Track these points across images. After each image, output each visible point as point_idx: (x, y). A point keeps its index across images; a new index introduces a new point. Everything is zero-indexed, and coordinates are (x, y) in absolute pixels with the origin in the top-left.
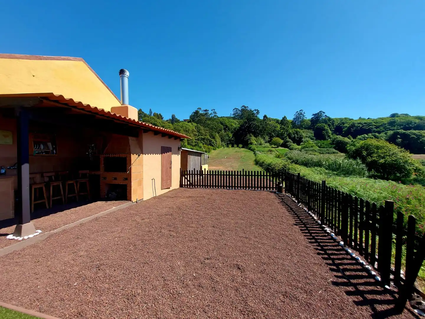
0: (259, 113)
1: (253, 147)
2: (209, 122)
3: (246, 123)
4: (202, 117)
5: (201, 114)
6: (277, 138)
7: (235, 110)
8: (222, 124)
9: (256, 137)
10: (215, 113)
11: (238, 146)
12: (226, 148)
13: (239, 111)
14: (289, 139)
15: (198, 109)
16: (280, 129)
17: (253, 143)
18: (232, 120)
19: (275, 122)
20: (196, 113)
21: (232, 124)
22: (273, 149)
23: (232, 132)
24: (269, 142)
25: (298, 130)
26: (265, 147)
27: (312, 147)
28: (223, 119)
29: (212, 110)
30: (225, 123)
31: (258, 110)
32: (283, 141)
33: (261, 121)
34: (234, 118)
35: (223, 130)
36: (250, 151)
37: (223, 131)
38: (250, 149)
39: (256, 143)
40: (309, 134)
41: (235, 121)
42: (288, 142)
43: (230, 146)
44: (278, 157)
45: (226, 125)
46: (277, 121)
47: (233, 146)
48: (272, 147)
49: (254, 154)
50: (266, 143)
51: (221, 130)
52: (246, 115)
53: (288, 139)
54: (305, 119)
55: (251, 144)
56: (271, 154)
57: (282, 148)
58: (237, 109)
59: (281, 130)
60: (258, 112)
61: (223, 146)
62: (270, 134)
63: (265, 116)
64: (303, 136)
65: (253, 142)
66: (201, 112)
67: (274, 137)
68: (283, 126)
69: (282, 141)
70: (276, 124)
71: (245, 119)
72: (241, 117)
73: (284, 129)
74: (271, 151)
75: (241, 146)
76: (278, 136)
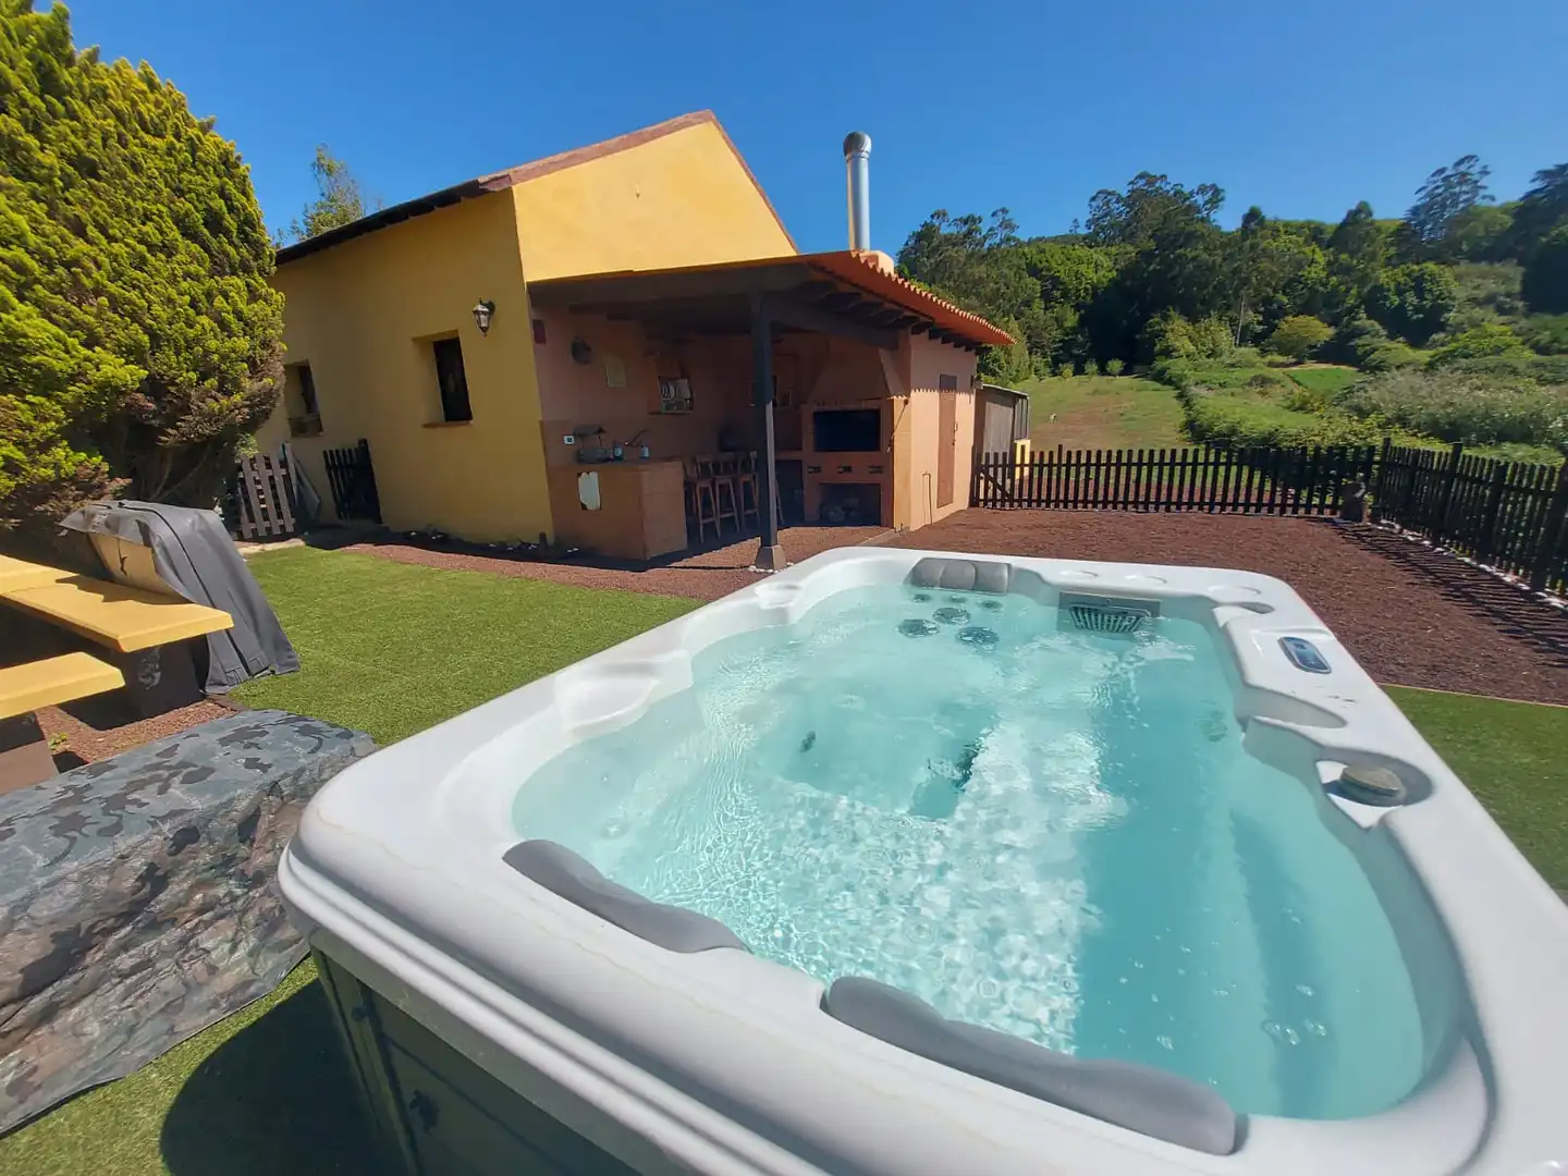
0: (1222, 199)
1: (1176, 366)
2: (980, 271)
3: (1147, 256)
4: (952, 252)
5: (947, 239)
6: (1302, 319)
7: (1099, 202)
8: (1034, 271)
9: (1193, 317)
10: (1007, 225)
11: (1103, 371)
12: (1048, 379)
13: (1117, 202)
14: (1369, 318)
15: (932, 216)
16: (1323, 274)
17: (1174, 350)
18: (1081, 251)
19: (1301, 240)
20: (925, 235)
21: (1083, 268)
22: (1277, 373)
23: (1077, 308)
24: (1257, 339)
25: (1431, 266)
26: (1233, 365)
27: (1498, 351)
28: (1043, 251)
29: (994, 214)
30: (1049, 270)
31: (1220, 187)
32: (1331, 331)
33: (1229, 243)
34: (1090, 241)
35: (1037, 300)
36: (1158, 385)
37: (1038, 305)
38: (1161, 377)
39: (1192, 348)
40: (1491, 286)
41: (1098, 255)
42: (1360, 333)
43: (1068, 369)
44: (1303, 407)
45: (1053, 277)
46: (1315, 233)
47: (1079, 371)
48: (1271, 364)
49: (1180, 397)
50: (1242, 342)
51: (1028, 304)
52: (1153, 216)
53: (1363, 320)
54: (1485, 203)
55: (1168, 353)
56: (1263, 394)
57: (1324, 366)
58: (1109, 194)
59: (1328, 277)
60: (1216, 196)
61: (1036, 371)
62: (1268, 301)
63: (1253, 216)
64: (1454, 299)
65: (1178, 344)
66: (946, 230)
67: (1286, 314)
68: (1344, 256)
69: (1324, 333)
70: (1307, 250)
71: (1150, 237)
72: (1126, 232)
73: (1346, 270)
74: (1264, 381)
75: (1116, 365)
76: (1306, 309)
